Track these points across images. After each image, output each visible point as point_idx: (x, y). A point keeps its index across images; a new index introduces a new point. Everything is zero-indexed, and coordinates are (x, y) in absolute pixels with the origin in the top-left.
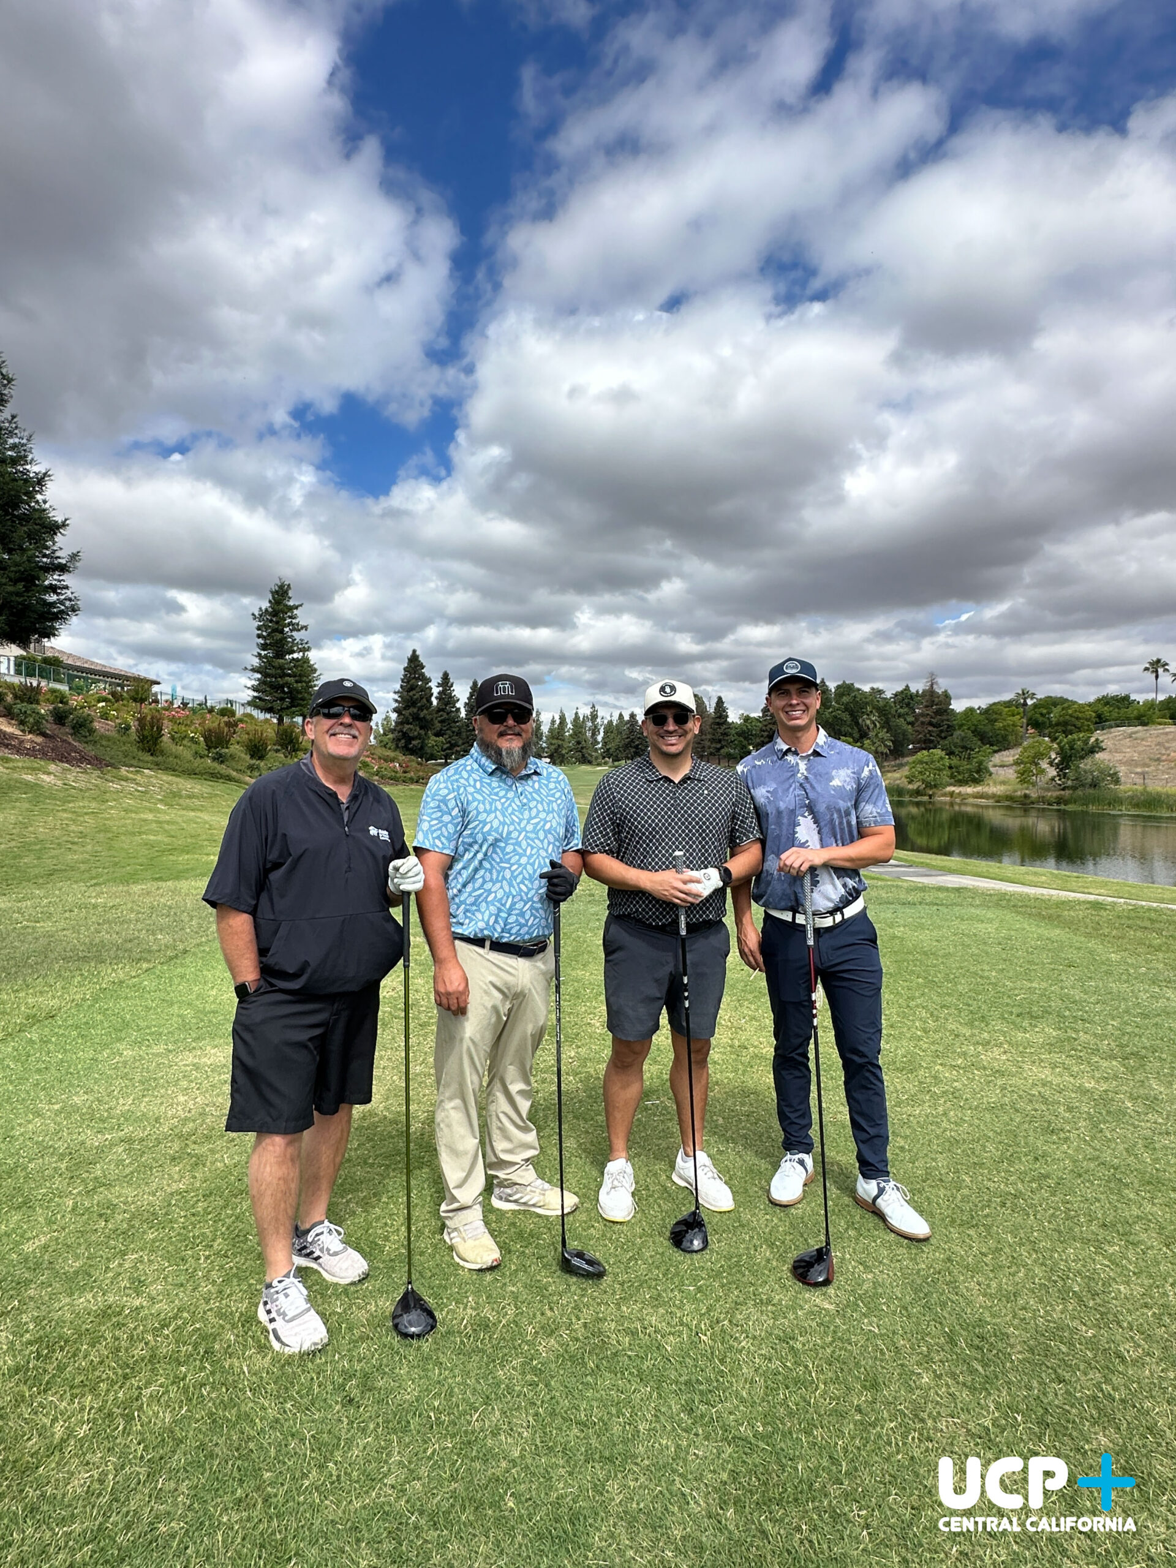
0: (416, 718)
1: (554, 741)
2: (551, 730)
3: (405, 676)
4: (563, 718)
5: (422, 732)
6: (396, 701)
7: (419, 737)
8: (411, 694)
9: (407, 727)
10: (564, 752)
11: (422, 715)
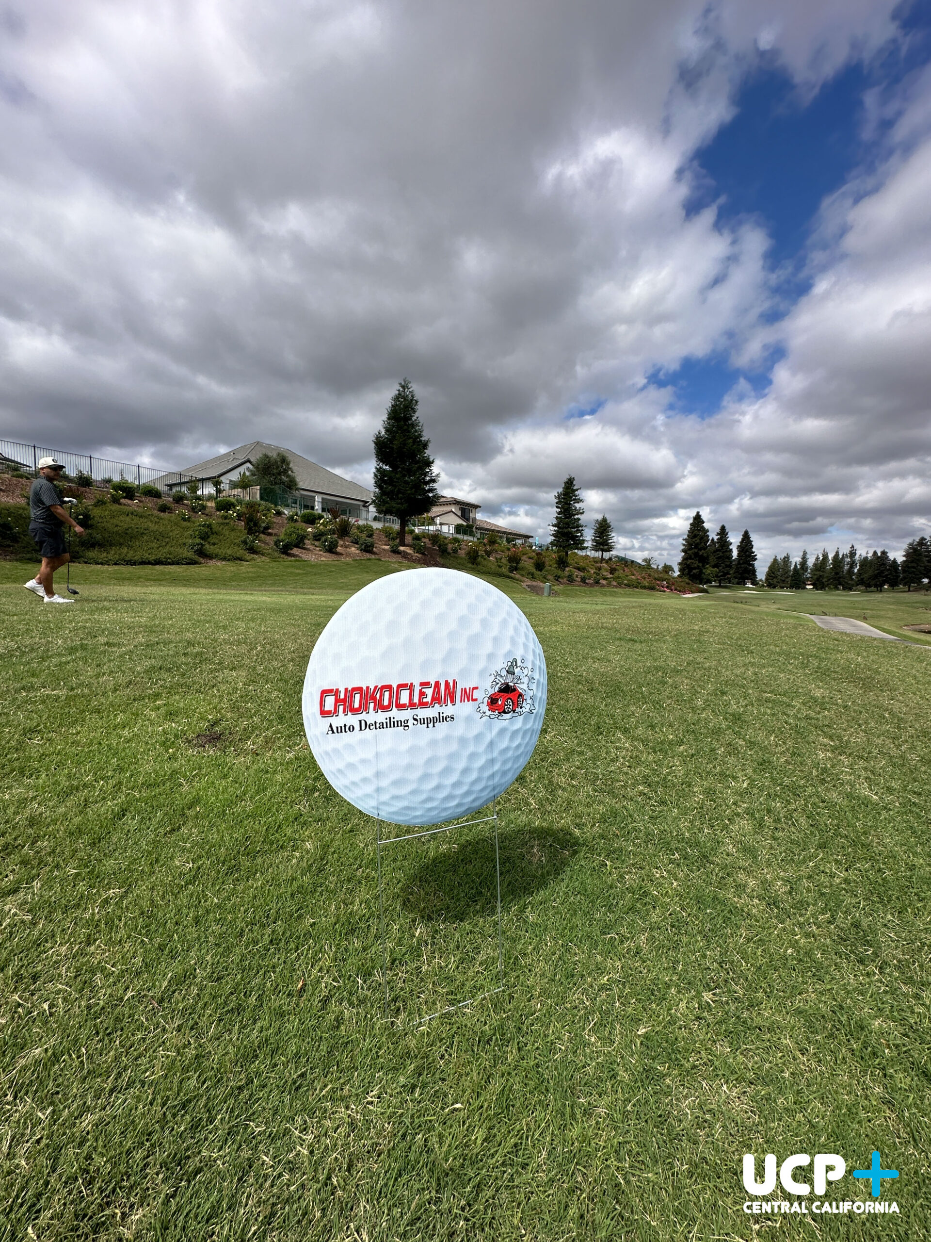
0: (696, 555)
1: (818, 573)
2: (815, 565)
3: (691, 528)
4: (825, 556)
5: (701, 565)
6: (684, 545)
7: (698, 567)
8: (694, 540)
9: (690, 561)
10: (824, 580)
11: (701, 553)
